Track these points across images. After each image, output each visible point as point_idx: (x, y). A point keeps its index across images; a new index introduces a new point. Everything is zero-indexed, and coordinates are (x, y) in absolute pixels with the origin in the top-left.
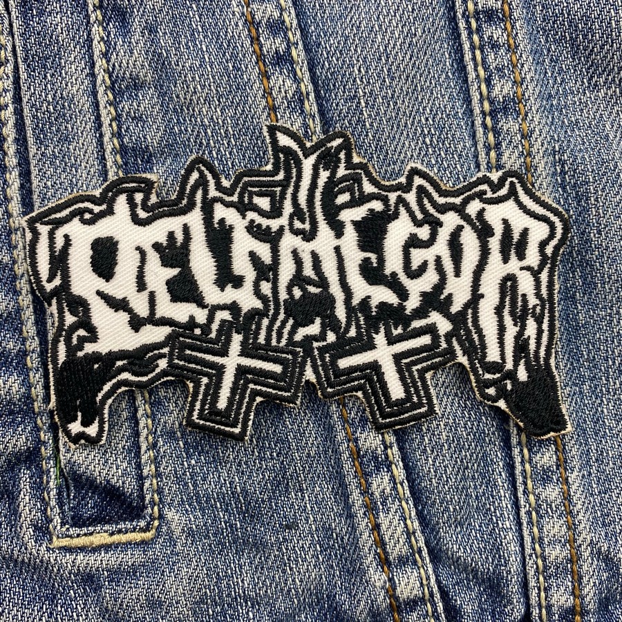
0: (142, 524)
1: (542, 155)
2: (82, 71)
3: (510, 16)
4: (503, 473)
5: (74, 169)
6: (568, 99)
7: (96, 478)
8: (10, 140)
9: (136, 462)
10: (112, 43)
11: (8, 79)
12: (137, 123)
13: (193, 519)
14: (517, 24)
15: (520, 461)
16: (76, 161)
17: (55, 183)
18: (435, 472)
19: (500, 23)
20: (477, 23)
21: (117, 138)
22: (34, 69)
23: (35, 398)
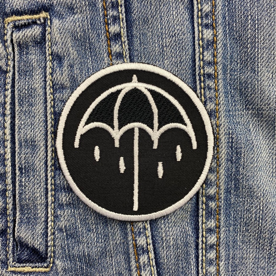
0: (45, 265)
1: (224, 135)
2: (41, 79)
3: (217, 77)
4: (194, 259)
5: (33, 118)
6: (236, 112)
7: (29, 244)
8: (8, 103)
9: (46, 239)
10: (55, 69)
11: (9, 79)
12: (62, 103)
13: (66, 265)
14: (220, 81)
15: (201, 255)
16: (34, 114)
17: (25, 123)
18: (166, 257)
19: (213, 79)
20: (204, 78)
21: (53, 108)
22: (22, 75)
23: (8, 209)
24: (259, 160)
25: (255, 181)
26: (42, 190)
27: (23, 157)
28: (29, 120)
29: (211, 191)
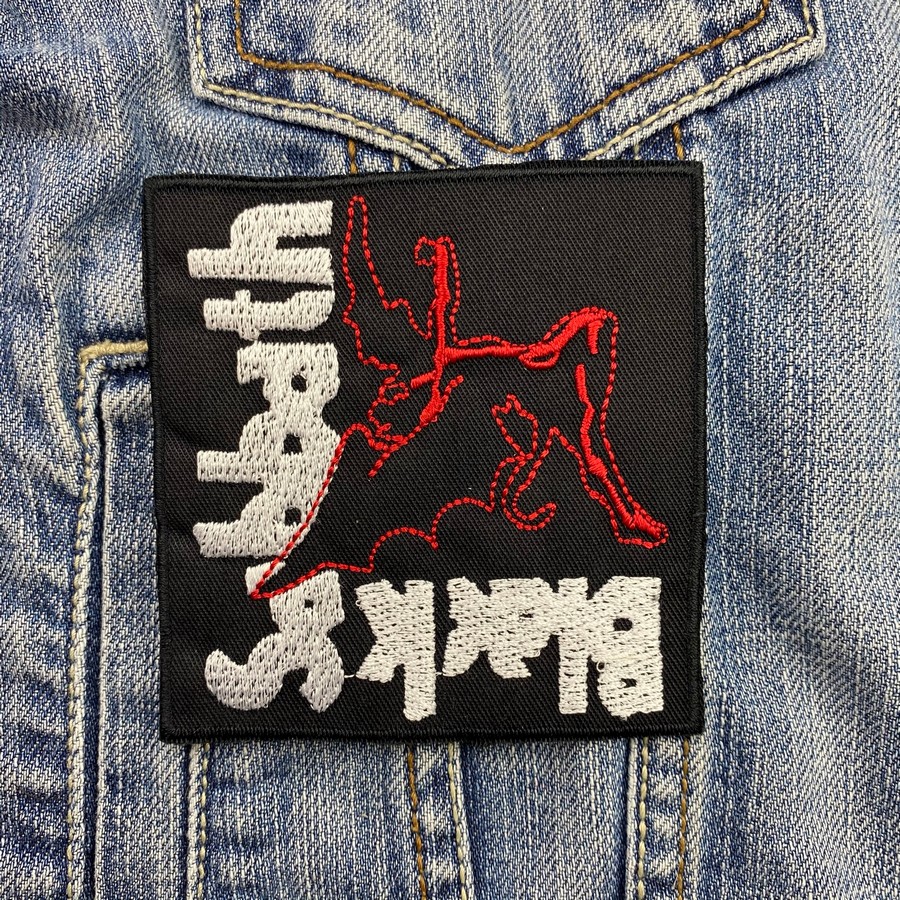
6: (744, 635)
8: (81, 591)
11: (87, 520)
22: (123, 509)
23: (70, 895)
24: (804, 778)
25: (791, 843)
26: (172, 843)
27: (120, 746)
28: (139, 639)
29: (663, 866)
